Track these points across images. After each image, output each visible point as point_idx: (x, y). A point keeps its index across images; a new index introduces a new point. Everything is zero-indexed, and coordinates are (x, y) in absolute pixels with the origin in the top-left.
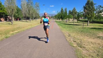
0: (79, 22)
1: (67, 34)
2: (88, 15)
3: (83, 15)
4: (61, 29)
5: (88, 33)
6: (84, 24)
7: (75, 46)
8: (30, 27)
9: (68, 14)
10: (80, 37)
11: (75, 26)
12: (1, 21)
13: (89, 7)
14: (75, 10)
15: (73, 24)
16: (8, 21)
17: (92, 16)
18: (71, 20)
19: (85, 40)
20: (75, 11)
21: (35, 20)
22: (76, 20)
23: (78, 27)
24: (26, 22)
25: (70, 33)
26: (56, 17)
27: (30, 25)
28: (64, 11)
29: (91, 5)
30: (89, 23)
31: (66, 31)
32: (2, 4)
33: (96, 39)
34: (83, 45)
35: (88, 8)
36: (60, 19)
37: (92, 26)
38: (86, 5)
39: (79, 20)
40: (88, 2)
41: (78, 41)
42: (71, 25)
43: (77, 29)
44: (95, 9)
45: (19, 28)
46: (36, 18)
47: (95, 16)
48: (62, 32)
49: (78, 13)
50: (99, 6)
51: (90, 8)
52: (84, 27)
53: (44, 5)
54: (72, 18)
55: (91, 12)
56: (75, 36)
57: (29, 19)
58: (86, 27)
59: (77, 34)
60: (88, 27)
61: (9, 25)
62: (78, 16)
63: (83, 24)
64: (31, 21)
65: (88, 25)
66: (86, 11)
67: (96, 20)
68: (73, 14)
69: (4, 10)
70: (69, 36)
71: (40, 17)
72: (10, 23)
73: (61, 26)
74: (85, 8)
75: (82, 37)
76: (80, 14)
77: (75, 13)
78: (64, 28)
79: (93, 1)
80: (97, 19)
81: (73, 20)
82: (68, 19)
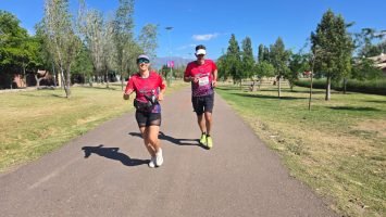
0: (296, 88)
2: (325, 65)
3: (310, 64)
5: (323, 122)
6: (313, 96)
9: (257, 62)
12: (15, 86)
13: (330, 36)
14: (283, 46)
15: (276, 94)
16: (40, 86)
17: (339, 67)
18: (268, 82)
20: (281, 49)
22: (287, 82)
28: (241, 50)
29: (337, 32)
30: (329, 90)
35: (325, 39)
36: (226, 79)
37: (341, 100)
38: (317, 31)
39: (296, 81)
40: (326, 20)
43: (289, 110)
44: (349, 45)
47: (349, 67)
49: (294, 56)
51: (334, 40)
52: (312, 104)
53: (168, 28)
55: (338, 55)
58: (321, 104)
60: (328, 104)
62: (292, 69)
65: (326, 99)
66: (320, 49)
67: (355, 81)
74: (315, 40)
76: (300, 62)
77: (283, 59)
78: (247, 106)
79: (343, 18)
80: (360, 78)
81: (275, 83)
82: (255, 78)
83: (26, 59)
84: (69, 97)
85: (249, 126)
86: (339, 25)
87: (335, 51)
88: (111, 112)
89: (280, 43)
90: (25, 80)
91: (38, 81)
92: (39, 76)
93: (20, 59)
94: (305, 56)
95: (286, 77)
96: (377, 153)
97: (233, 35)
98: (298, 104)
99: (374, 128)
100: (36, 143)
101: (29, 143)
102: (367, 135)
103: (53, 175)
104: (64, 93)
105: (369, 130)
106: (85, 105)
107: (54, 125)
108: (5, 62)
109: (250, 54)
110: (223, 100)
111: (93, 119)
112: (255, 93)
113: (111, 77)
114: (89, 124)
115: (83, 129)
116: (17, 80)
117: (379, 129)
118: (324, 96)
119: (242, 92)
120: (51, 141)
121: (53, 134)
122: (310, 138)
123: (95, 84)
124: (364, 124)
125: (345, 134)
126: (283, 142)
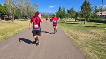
0: (77, 21)
3: (80, 14)
4: (60, 27)
5: (83, 30)
6: (81, 23)
9: (66, 13)
10: (75, 33)
11: (73, 24)
15: (71, 22)
16: (5, 20)
17: (88, 15)
18: (69, 19)
22: (74, 19)
24: (25, 21)
25: (68, 30)
28: (62, 10)
29: (88, 6)
30: (85, 21)
31: (65, 28)
33: (88, 35)
35: (84, 8)
37: (88, 24)
39: (77, 19)
40: (85, 2)
41: (75, 36)
43: (74, 27)
44: (91, 9)
45: (21, 26)
47: (91, 15)
48: (61, 30)
49: (76, 12)
50: (95, 7)
51: (87, 8)
52: (81, 25)
53: (42, 4)
54: (70, 17)
56: (72, 33)
58: (83, 25)
59: (74, 31)
62: (76, 16)
65: (85, 24)
70: (67, 32)
73: (60, 24)
74: (82, 8)
77: (73, 13)
78: (63, 26)
79: (89, 2)
81: (71, 19)
82: (66, 18)
83: (1, 12)
84: (14, 23)
86: (88, 4)
87: (87, 11)
88: (25, 27)
89: (72, 9)
90: (1, 18)
91: (5, 18)
92: (5, 17)
94: (79, 12)
95: (74, 18)
96: (97, 39)
97: (60, 6)
98: (77, 25)
99: (96, 32)
100: (3, 36)
101: (1, 36)
102: (95, 34)
103: (7, 46)
104: (12, 22)
105: (95, 32)
106: (18, 25)
107: (9, 31)
109: (65, 11)
111: (20, 29)
112: (66, 22)
113: (26, 17)
114: (19, 31)
115: (17, 32)
117: (98, 32)
118: (84, 23)
119: (62, 22)
120: (8, 36)
121: (8, 34)
122: (80, 35)
123: (21, 19)
124: (94, 31)
125: (89, 33)
126: (72, 36)
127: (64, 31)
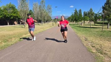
0: (96, 24)
1: (83, 37)
2: (108, 16)
3: (102, 16)
4: (76, 32)
5: (109, 37)
6: (104, 27)
7: (94, 51)
8: (42, 30)
9: (83, 16)
10: (99, 42)
11: (92, 29)
12: (15, 24)
13: (109, 7)
15: (89, 26)
16: (21, 24)
18: (87, 22)
19: (105, 45)
20: (91, 12)
21: (47, 23)
22: (93, 22)
23: (96, 30)
24: (38, 25)
25: (86, 37)
26: (69, 20)
27: (42, 28)
28: (78, 13)
30: (109, 25)
31: (81, 34)
32: (16, 8)
34: (104, 51)
35: (107, 8)
36: (73, 22)
38: (105, 5)
39: (96, 22)
41: (98, 47)
42: (87, 28)
46: (47, 21)
48: (77, 36)
49: (95, 14)
52: (103, 30)
53: (56, 7)
54: (88, 20)
56: (93, 41)
57: (41, 23)
58: (106, 30)
59: (95, 38)
60: (108, 30)
61: (22, 28)
62: (95, 18)
63: (102, 27)
64: (43, 25)
65: (108, 28)
66: (105, 11)
68: (89, 16)
69: (17, 14)
70: (86, 40)
71: (52, 20)
72: (23, 26)
73: (76, 29)
74: (104, 8)
75: (102, 42)
76: (98, 16)
77: (92, 15)
78: (80, 31)
81: (89, 23)
82: (83, 21)
83: (17, 17)
85: (80, 39)
89: (91, 10)
90: (17, 22)
91: (21, 23)
92: (21, 21)
93: (16, 17)
94: (100, 14)
97: (76, 9)
98: (98, 30)
108: (12, 18)
109: (81, 14)
110: (71, 28)
116: (15, 23)
118: (107, 27)
119: (78, 26)
126: (94, 46)
127: (81, 38)
